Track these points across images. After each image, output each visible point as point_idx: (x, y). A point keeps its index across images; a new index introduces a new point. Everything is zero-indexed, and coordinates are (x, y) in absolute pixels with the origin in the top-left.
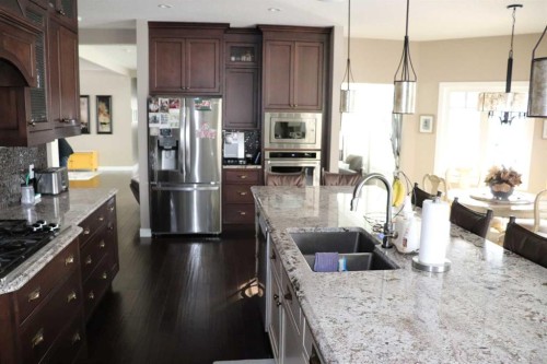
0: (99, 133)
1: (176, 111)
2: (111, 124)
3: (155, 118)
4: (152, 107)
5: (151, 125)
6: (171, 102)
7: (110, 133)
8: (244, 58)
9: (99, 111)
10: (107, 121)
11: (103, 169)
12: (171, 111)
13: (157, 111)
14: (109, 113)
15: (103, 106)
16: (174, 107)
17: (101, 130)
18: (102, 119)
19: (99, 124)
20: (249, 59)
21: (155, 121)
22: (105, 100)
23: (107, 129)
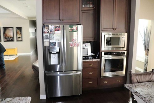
0: (17, 41)
1: (59, 32)
2: (22, 37)
3: (47, 36)
4: (45, 30)
5: (44, 40)
6: (55, 27)
7: (22, 41)
8: (88, 6)
9: (17, 33)
10: (20, 36)
11: (19, 54)
12: (56, 32)
13: (48, 33)
14: (21, 33)
15: (18, 31)
16: (58, 30)
17: (18, 40)
18: (18, 36)
19: (17, 38)
20: (91, 6)
21: (47, 38)
22: (19, 29)
23: (20, 39)
